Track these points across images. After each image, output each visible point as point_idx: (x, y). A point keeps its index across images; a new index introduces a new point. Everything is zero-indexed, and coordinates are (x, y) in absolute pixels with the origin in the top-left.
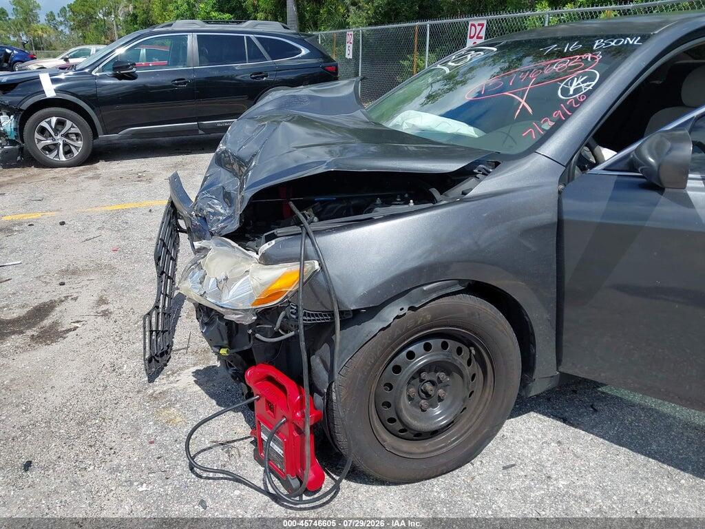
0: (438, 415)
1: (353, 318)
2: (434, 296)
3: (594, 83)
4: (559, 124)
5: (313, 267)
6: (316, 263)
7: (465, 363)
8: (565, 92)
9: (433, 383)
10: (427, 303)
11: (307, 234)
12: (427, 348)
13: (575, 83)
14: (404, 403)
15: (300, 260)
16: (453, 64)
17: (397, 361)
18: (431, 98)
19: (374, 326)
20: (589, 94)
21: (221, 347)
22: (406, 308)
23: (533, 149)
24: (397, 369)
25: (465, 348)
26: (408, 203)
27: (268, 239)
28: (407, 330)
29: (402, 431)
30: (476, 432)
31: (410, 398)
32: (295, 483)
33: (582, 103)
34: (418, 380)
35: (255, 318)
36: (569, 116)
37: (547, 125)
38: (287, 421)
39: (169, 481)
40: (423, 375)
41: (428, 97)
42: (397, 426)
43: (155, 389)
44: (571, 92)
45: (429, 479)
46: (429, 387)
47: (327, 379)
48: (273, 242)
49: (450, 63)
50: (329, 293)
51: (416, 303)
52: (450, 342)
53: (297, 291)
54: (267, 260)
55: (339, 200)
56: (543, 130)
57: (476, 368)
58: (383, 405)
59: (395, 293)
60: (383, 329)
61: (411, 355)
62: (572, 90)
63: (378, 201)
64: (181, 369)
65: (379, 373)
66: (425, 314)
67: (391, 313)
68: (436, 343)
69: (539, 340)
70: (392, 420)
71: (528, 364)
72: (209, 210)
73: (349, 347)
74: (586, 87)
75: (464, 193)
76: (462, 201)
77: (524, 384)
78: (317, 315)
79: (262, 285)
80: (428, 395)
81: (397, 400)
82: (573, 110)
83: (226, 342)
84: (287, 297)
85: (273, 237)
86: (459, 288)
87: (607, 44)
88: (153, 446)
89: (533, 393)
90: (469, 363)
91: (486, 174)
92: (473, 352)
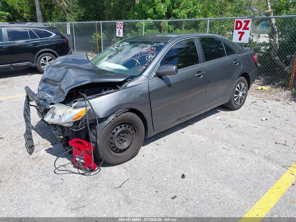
0: (125, 145)
1: (102, 120)
2: (121, 113)
3: (154, 56)
4: (147, 67)
5: (89, 108)
6: (90, 107)
7: (131, 130)
8: (148, 58)
9: (123, 136)
10: (120, 115)
11: (87, 100)
12: (121, 127)
13: (150, 56)
14: (116, 143)
15: (85, 107)
16: (116, 48)
17: (113, 131)
18: (110, 57)
19: (107, 122)
20: (153, 59)
21: (60, 136)
22: (115, 117)
23: (141, 74)
24: (114, 133)
25: (130, 126)
26: (111, 90)
27: (74, 102)
28: (116, 122)
29: (116, 150)
30: (135, 148)
31: (117, 141)
32: (88, 169)
33: (152, 61)
34: (119, 136)
35: (73, 124)
36: (149, 65)
37: (144, 67)
38: (85, 152)
39: (49, 177)
40: (120, 134)
41: (109, 57)
42: (115, 149)
43: (33, 156)
44: (149, 59)
45: (124, 162)
46: (122, 138)
47: (95, 138)
48: (76, 103)
49: (115, 47)
50: (95, 114)
51: (117, 115)
52: (126, 125)
53: (86, 114)
54: (75, 108)
55: (91, 90)
56: (143, 69)
57: (133, 131)
58: (111, 144)
59: (112, 112)
60: (110, 122)
61: (117, 129)
62: (149, 57)
63: (103, 90)
64: (41, 149)
65: (109, 135)
66: (119, 118)
67: (111, 118)
68: (123, 126)
69: (148, 122)
70: (113, 147)
71: (146, 129)
72: (47, 97)
73: (101, 128)
74: (153, 57)
75: (125, 86)
76: (125, 88)
77: (146, 135)
78: (91, 121)
79: (75, 114)
80: (122, 140)
81: (114, 141)
82: (150, 63)
83: (61, 134)
84: (82, 117)
85: (76, 101)
86: (127, 110)
87: (157, 45)
88: (40, 170)
89: (148, 137)
90: (132, 130)
91: (130, 81)
92: (132, 127)
